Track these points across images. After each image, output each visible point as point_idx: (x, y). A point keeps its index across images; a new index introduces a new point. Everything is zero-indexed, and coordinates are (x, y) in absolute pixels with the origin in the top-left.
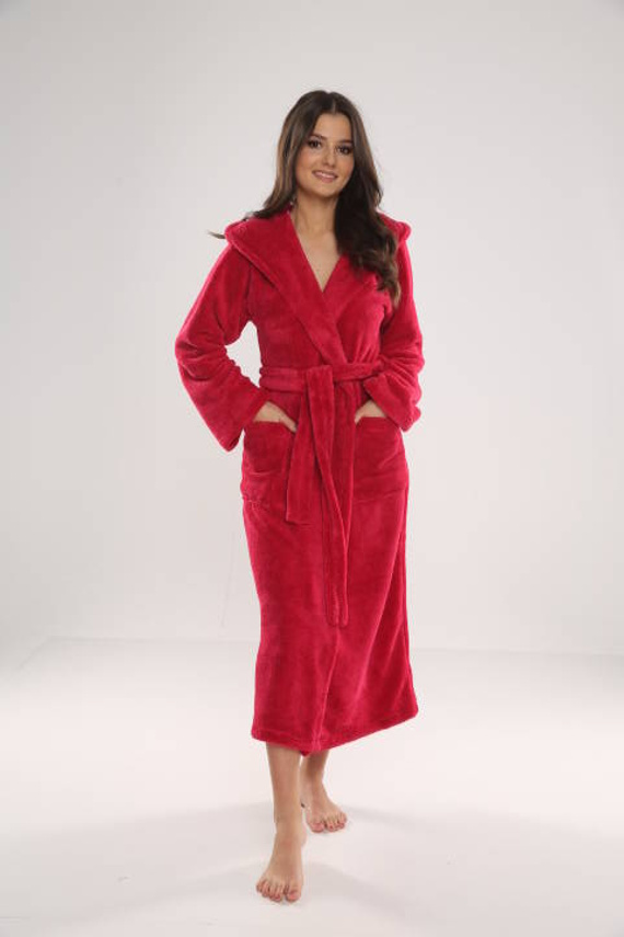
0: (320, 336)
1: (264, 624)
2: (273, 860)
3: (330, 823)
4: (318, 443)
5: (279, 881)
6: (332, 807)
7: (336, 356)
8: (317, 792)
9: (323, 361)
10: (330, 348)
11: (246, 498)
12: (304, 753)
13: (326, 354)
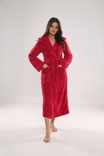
0: (52, 53)
1: (44, 99)
2: (46, 136)
3: (55, 130)
4: (52, 70)
5: (47, 139)
6: (55, 128)
7: (55, 56)
8: (53, 126)
9: (53, 57)
10: (54, 55)
11: (42, 79)
12: (50, 119)
13: (53, 56)
